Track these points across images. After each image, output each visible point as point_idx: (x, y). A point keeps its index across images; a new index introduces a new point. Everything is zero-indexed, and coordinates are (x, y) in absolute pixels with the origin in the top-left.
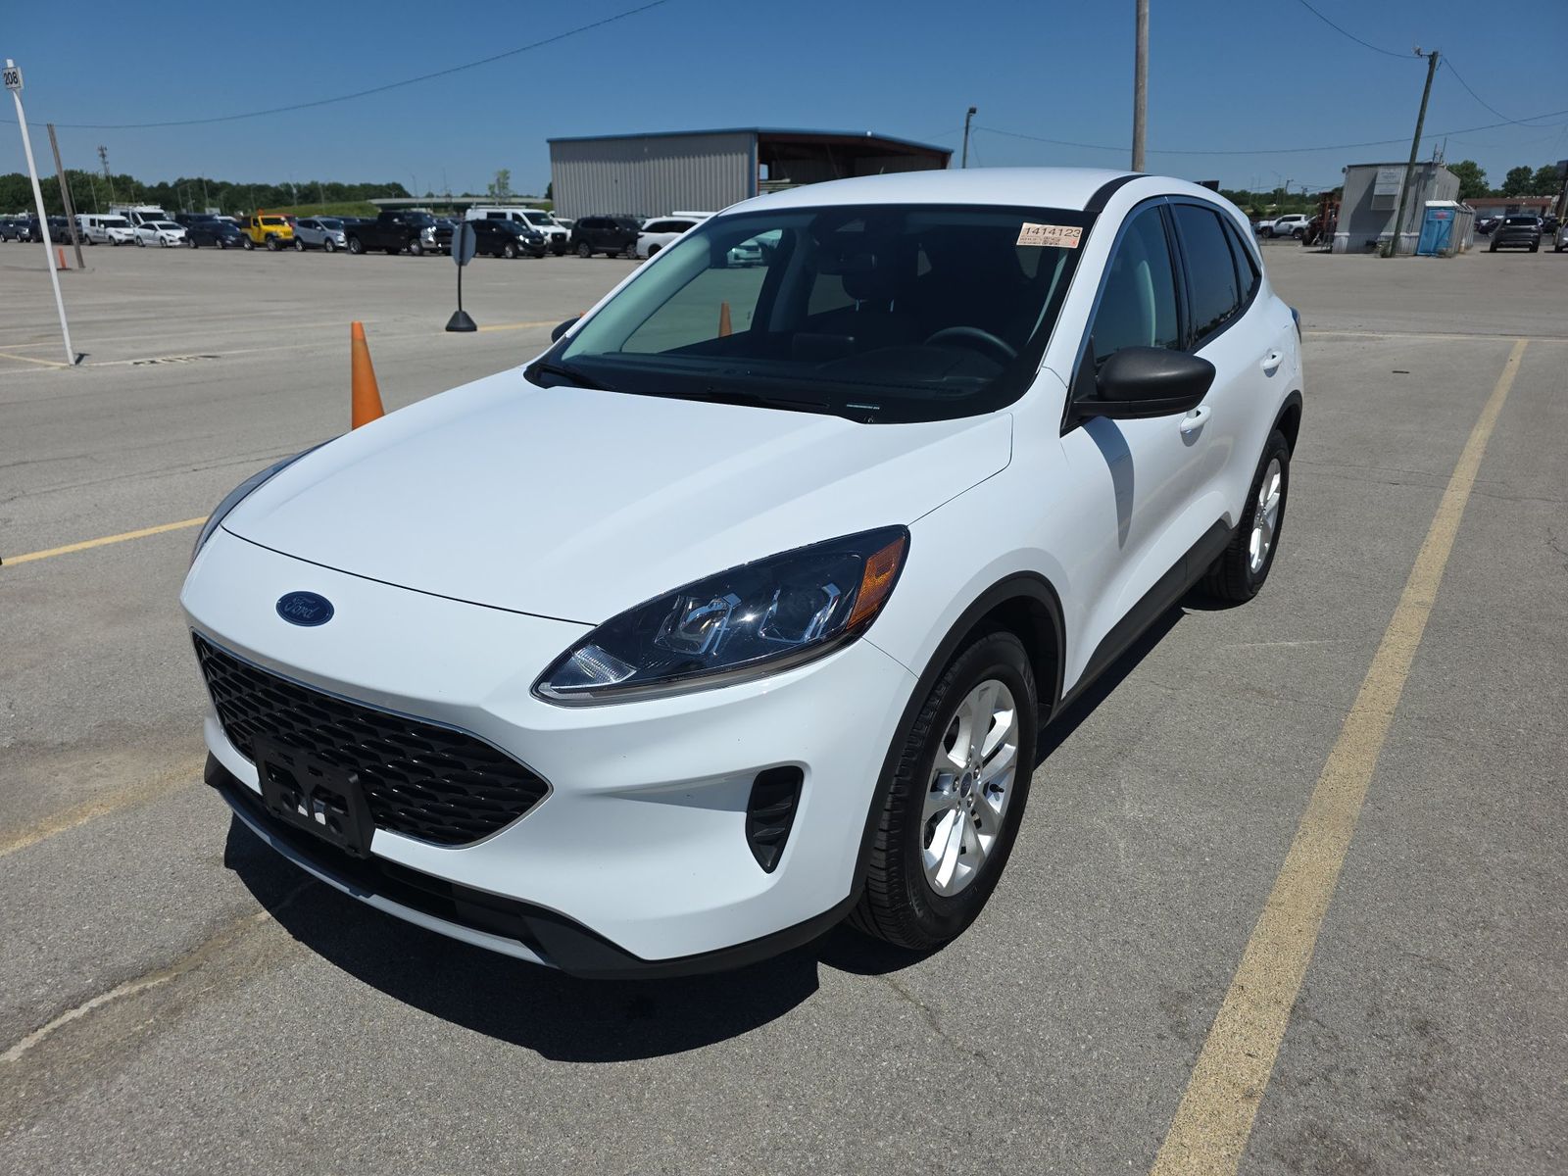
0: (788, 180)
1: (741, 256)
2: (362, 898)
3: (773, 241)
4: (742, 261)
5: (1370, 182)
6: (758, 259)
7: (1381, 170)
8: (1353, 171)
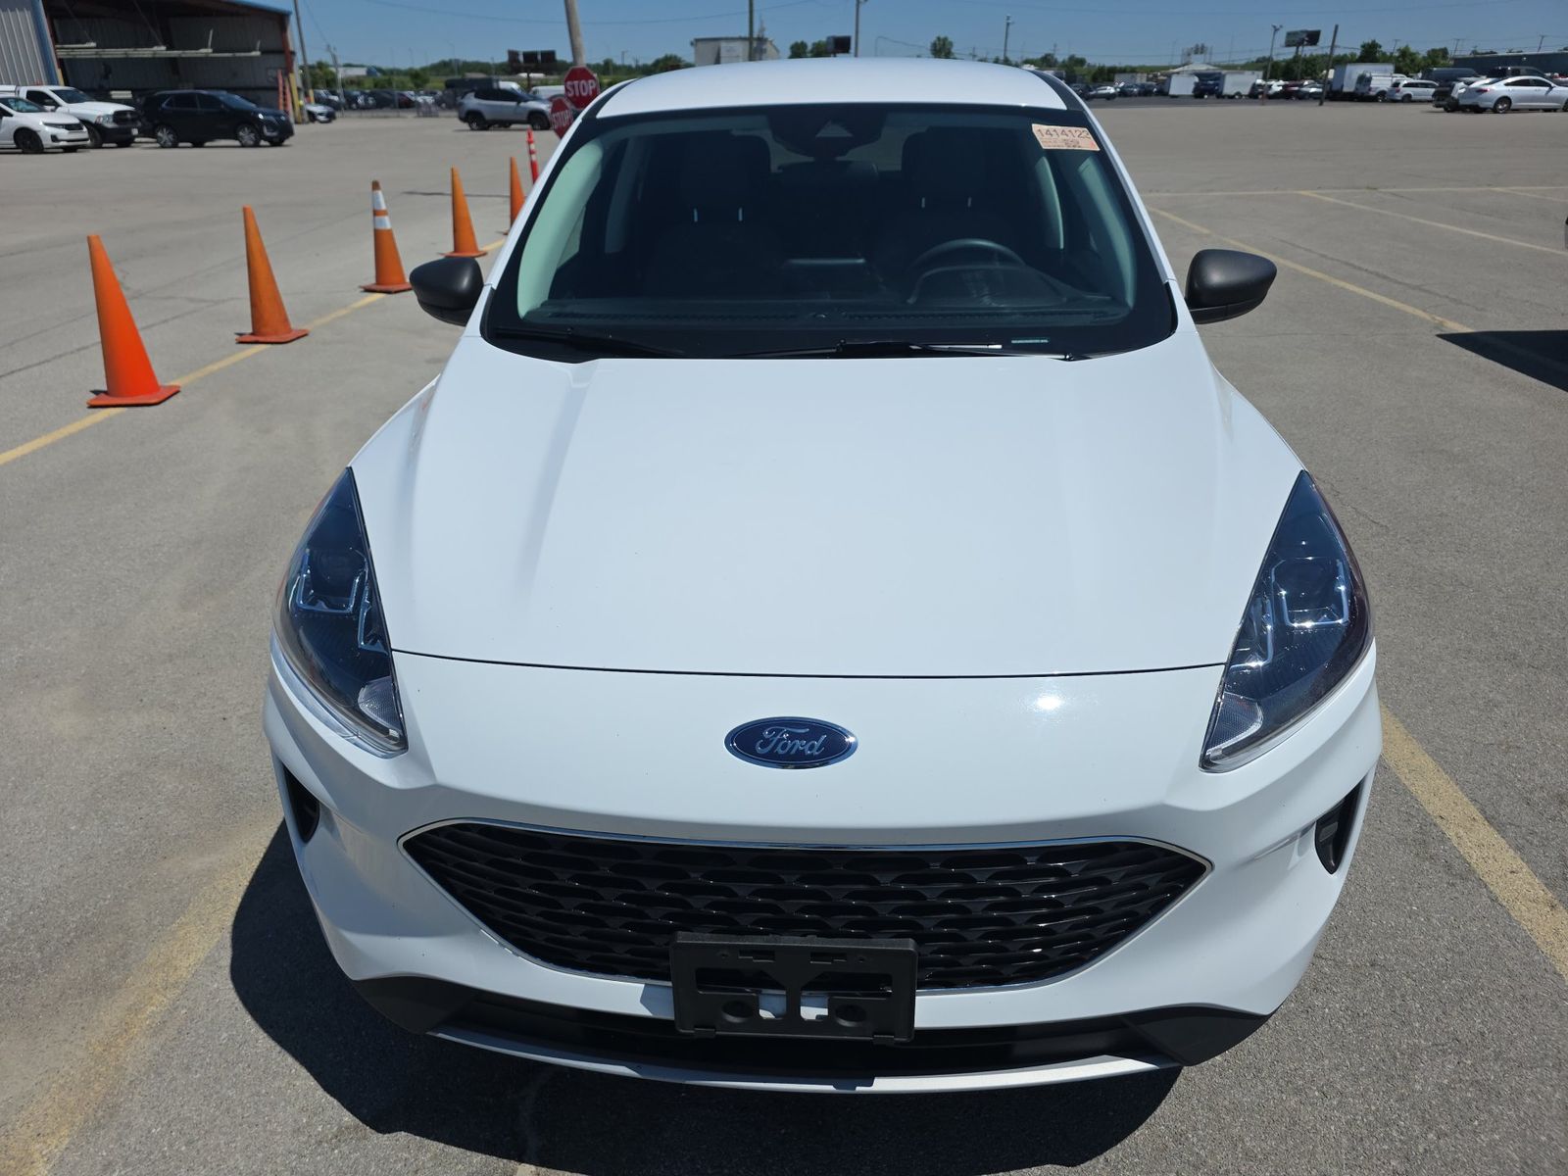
0: (93, 44)
1: (59, 138)
2: (860, 1089)
3: (99, 117)
4: (62, 144)
5: (715, 56)
6: (86, 140)
7: (723, 45)
8: (700, 44)
